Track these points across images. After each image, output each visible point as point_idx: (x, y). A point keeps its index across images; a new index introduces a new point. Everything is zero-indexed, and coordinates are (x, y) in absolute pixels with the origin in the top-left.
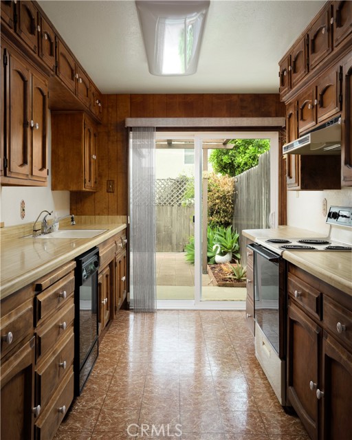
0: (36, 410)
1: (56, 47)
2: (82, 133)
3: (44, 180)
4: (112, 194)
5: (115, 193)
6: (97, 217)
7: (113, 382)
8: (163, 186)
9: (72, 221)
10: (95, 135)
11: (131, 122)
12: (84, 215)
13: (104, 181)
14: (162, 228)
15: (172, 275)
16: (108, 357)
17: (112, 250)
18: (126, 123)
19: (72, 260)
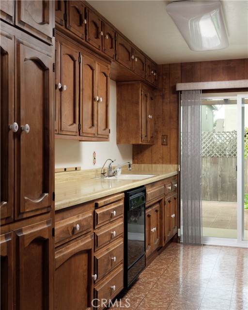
0: (94, 277)
1: (115, 41)
2: (139, 98)
3: (106, 137)
4: (166, 146)
5: (168, 146)
6: (154, 165)
7: (155, 286)
8: (228, 138)
9: (130, 167)
10: (152, 99)
11: (181, 87)
12: (143, 163)
13: (160, 136)
14: (227, 179)
15: (228, 221)
16: (155, 271)
17: (160, 191)
18: (177, 87)
19: (122, 192)
